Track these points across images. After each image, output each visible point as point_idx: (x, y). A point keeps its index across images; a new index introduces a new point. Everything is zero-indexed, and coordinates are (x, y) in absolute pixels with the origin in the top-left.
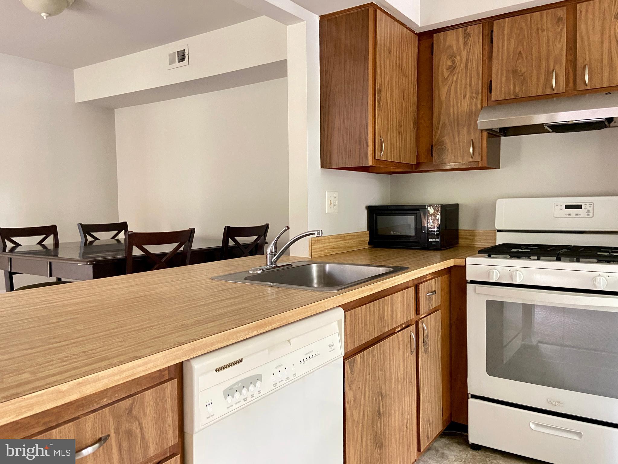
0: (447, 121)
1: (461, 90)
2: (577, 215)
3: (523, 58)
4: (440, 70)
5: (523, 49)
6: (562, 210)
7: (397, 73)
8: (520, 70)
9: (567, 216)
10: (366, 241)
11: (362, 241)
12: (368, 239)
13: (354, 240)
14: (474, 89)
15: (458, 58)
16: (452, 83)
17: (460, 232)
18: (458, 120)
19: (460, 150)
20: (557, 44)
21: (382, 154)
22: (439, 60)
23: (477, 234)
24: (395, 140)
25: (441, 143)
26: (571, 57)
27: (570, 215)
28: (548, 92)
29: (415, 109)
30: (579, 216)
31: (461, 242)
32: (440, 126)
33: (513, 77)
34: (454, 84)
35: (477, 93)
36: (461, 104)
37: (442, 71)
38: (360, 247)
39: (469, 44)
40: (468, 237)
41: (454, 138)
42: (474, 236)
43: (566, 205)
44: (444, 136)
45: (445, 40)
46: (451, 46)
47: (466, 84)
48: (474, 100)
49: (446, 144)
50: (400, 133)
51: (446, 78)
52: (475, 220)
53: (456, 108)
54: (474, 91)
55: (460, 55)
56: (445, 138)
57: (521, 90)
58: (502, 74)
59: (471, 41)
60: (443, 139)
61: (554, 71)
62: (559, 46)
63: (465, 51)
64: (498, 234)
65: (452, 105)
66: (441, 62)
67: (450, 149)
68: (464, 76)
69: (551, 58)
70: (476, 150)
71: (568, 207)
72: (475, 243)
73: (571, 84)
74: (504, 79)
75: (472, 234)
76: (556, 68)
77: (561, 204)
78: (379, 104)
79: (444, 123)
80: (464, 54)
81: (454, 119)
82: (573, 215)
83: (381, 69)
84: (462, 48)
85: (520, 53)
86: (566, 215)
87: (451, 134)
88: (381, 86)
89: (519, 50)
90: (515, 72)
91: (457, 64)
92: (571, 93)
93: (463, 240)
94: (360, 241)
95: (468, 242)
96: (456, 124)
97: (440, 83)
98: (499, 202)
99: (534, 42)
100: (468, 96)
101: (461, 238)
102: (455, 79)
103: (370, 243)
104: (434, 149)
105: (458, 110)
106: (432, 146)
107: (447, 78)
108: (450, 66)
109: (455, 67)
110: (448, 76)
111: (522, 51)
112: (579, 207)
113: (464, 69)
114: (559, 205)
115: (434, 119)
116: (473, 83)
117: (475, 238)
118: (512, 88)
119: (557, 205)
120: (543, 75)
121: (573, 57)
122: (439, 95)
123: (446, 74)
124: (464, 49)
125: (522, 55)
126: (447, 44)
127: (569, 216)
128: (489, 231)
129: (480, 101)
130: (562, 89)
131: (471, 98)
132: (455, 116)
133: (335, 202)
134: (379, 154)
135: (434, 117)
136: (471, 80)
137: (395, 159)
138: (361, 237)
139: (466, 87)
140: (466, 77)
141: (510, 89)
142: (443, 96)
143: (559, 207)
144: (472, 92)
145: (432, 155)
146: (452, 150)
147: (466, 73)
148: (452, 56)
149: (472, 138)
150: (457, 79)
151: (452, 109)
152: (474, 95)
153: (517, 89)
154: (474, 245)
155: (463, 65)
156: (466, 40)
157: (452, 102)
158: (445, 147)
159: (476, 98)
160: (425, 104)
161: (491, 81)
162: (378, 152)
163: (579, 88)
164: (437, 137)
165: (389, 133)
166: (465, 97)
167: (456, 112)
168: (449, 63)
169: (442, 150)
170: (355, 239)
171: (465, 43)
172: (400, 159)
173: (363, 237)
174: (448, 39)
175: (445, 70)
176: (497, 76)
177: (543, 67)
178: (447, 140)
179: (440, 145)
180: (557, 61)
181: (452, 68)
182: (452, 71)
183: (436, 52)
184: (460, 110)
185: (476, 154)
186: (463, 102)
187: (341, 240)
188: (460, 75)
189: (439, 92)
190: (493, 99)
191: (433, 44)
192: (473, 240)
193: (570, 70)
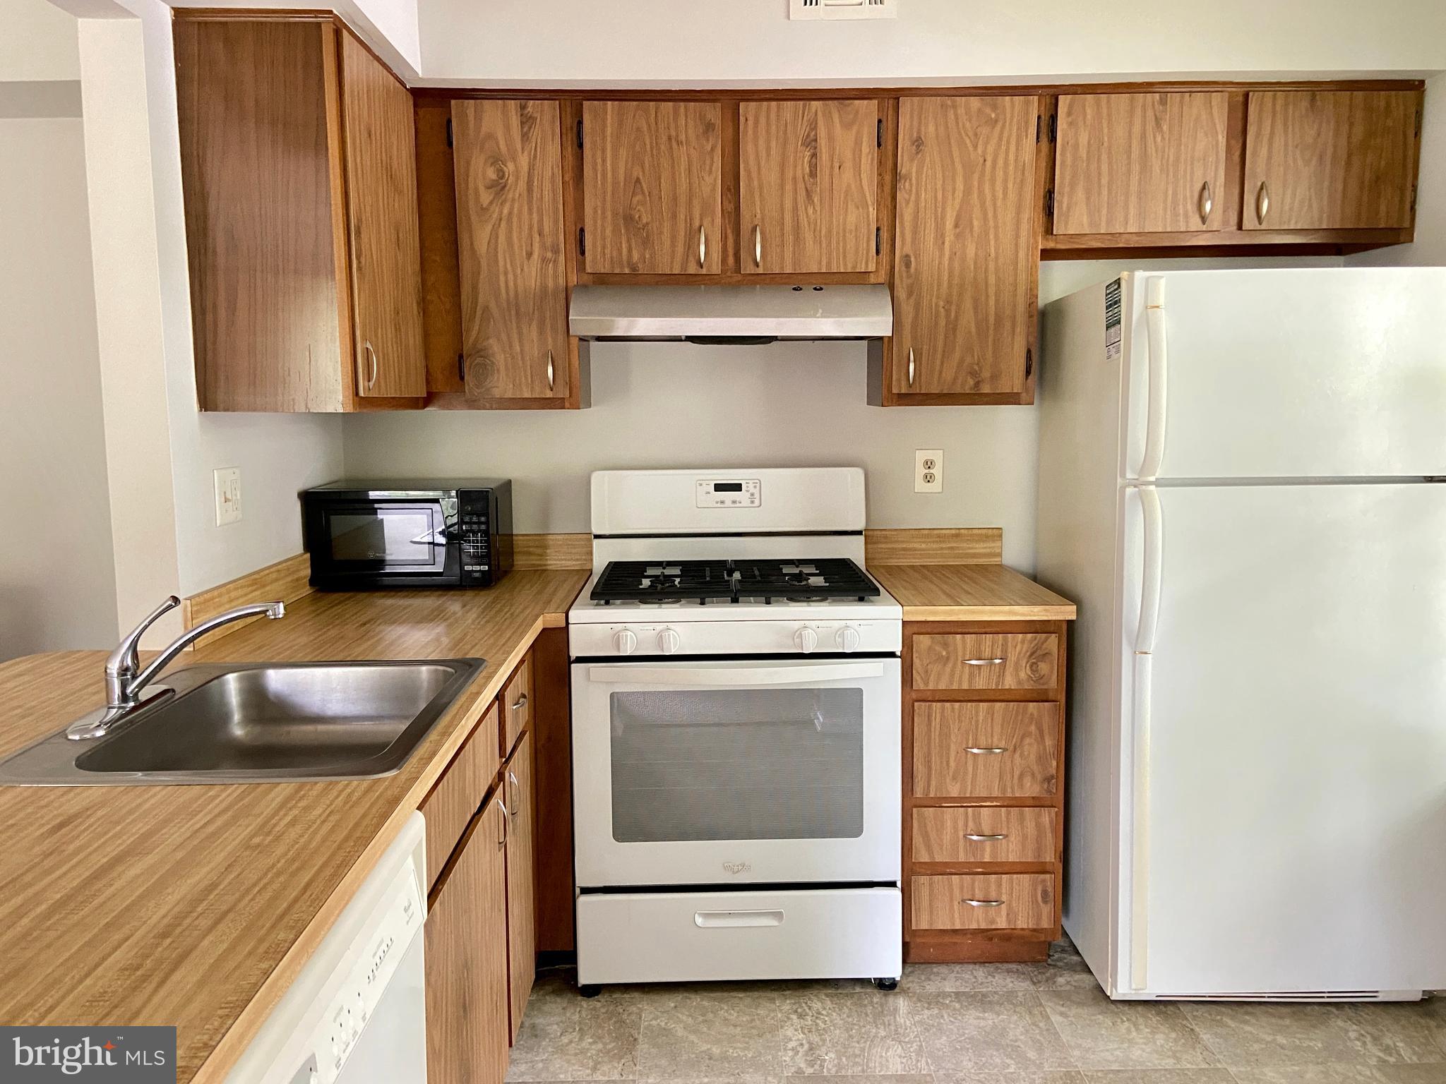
0: (492, 305)
1: (520, 240)
2: (734, 502)
3: (643, 193)
4: (471, 185)
5: (643, 172)
6: (709, 493)
7: (385, 187)
8: (639, 217)
9: (719, 505)
10: (305, 578)
11: (297, 580)
12: (309, 571)
13: (281, 582)
14: (549, 241)
15: (511, 166)
16: (501, 220)
17: (516, 541)
18: (517, 305)
19: (525, 371)
20: (706, 178)
21: (371, 384)
22: (468, 163)
23: (551, 543)
24: (389, 344)
25: (481, 352)
26: (730, 207)
27: (722, 502)
28: (692, 269)
29: (417, 267)
30: (738, 505)
31: (520, 561)
32: (479, 313)
33: (627, 230)
34: (503, 224)
35: (556, 251)
36: (522, 270)
37: (476, 190)
38: (293, 595)
39: (534, 140)
40: (531, 549)
41: (511, 346)
42: (545, 547)
43: (715, 484)
44: (488, 338)
45: (479, 119)
46: (490, 136)
47: (531, 228)
48: (550, 265)
49: (493, 355)
50: (397, 329)
51: (484, 206)
52: (545, 514)
53: (511, 276)
54: (549, 244)
55: (514, 159)
56: (491, 341)
57: (643, 257)
58: (604, 218)
59: (536, 133)
60: (485, 344)
61: (702, 228)
62: (709, 180)
63: (526, 153)
64: (596, 542)
65: (501, 269)
66: (472, 169)
67: (502, 368)
68: (526, 208)
69: (696, 202)
70: (560, 373)
71: (719, 488)
72: (549, 562)
73: (731, 260)
74: (608, 232)
75: (541, 542)
76: (705, 224)
77: (708, 482)
78: (359, 262)
79: (486, 309)
80: (524, 161)
81: (508, 300)
82: (728, 503)
83: (357, 175)
84: (519, 146)
85: (638, 180)
86: (717, 503)
87: (504, 337)
88: (359, 220)
89: (635, 175)
90: (629, 219)
91: (509, 181)
92: (731, 277)
93: (524, 558)
94: (292, 581)
95: (534, 560)
96: (513, 312)
97: (474, 218)
98: (596, 477)
99: (665, 163)
100: (535, 256)
101: (519, 553)
102: (506, 211)
103: (313, 582)
104: (466, 365)
105: (515, 280)
106: (461, 356)
107: (487, 209)
108: (494, 180)
109: (505, 186)
110: (491, 203)
111: (641, 178)
112: (737, 487)
113: (525, 192)
114: (704, 485)
115: (464, 297)
116: (546, 230)
117: (548, 551)
118: (625, 251)
119: (701, 485)
120: (682, 233)
121: (732, 206)
122: (472, 244)
123: (485, 198)
124: (523, 149)
125: (640, 183)
126: (484, 130)
127: (722, 506)
128: (575, 536)
129: (561, 268)
130: (716, 269)
131: (544, 260)
132: (512, 293)
133: (236, 495)
134: (366, 383)
135: (462, 290)
136: (541, 221)
137: (393, 391)
138: (294, 572)
139: (531, 237)
140: (530, 210)
141: (620, 254)
142: (482, 246)
143: (705, 488)
144: (543, 247)
145: (462, 378)
146: (507, 369)
147: (530, 202)
148: (496, 160)
149: (550, 348)
150: (510, 213)
151: (502, 278)
152: (549, 255)
153: (636, 256)
154: (545, 565)
155: (522, 184)
156: (525, 130)
157: (501, 263)
158: (493, 363)
159: (555, 261)
160: (438, 259)
161: (582, 230)
162: (363, 379)
163: (745, 269)
164: (471, 340)
165: (380, 330)
166: (530, 255)
167: (511, 284)
168: (491, 174)
169: (486, 369)
170: (283, 578)
171: (525, 137)
172: (401, 391)
173: (298, 571)
174: (486, 118)
175: (482, 189)
176: (595, 222)
177: (682, 217)
178: (494, 346)
179: (482, 357)
180: (707, 209)
181: (499, 187)
182: (497, 194)
183: (458, 143)
184: (519, 282)
185: (560, 381)
186: (525, 267)
187: (254, 587)
188: (516, 205)
189: (471, 237)
190: (589, 270)
191: (449, 121)
192: (541, 555)
193: (729, 231)
